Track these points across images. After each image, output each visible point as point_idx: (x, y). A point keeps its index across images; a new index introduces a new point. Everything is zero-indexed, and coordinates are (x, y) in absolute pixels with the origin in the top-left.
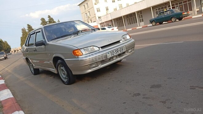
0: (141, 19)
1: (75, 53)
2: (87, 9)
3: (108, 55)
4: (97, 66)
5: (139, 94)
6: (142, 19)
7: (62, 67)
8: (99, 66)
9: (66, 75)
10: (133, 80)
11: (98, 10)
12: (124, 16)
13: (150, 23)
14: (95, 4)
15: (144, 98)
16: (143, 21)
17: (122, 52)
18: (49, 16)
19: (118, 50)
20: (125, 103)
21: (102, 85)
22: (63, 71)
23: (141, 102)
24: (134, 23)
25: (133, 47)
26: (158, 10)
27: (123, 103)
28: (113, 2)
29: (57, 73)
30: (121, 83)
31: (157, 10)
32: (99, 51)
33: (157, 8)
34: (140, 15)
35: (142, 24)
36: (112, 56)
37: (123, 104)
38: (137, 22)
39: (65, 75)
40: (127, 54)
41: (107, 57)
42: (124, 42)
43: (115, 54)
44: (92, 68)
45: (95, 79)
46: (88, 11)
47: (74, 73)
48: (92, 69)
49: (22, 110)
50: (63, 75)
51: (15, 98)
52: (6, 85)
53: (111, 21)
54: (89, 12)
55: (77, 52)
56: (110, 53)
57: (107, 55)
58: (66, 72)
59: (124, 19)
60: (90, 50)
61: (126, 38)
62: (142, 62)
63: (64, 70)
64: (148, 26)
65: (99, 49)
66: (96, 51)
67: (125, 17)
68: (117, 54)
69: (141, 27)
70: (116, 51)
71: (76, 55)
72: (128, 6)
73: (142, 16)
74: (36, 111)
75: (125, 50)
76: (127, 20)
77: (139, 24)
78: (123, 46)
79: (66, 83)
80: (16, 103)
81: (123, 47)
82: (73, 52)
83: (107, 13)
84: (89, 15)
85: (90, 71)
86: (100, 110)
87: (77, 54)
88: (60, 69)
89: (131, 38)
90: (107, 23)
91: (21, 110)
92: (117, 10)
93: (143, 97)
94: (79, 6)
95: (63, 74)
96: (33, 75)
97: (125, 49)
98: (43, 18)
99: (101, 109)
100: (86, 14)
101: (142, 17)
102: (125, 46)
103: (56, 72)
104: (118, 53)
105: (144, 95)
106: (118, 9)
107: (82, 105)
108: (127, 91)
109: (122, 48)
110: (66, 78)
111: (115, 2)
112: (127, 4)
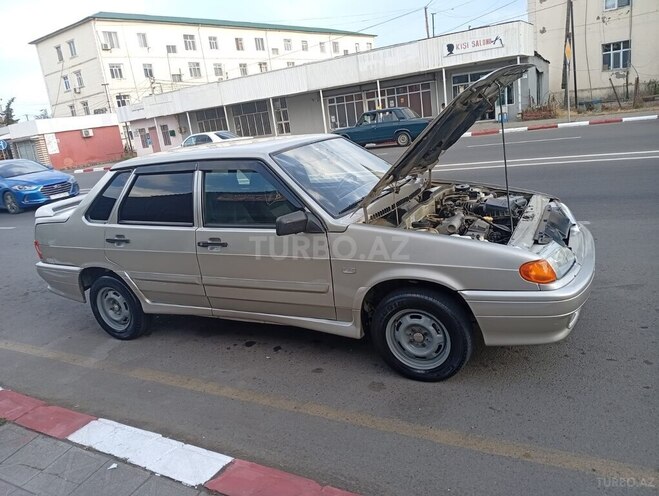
0: (283, 122)
2: (68, 62)
6: (287, 125)
11: (116, 72)
14: (105, 49)
16: (288, 131)
26: (335, 104)
28: (169, 51)
31: (331, 101)
33: (335, 97)
34: (281, 110)
46: (76, 69)
48: (570, 326)
53: (178, 116)
54: (78, 73)
67: (230, 112)
72: (218, 70)
73: (285, 113)
76: (237, 120)
84: (77, 86)
92: (183, 78)
94: (34, 46)
100: (65, 78)
101: (286, 119)
106: (186, 75)
111: (175, 51)
112: (215, 65)
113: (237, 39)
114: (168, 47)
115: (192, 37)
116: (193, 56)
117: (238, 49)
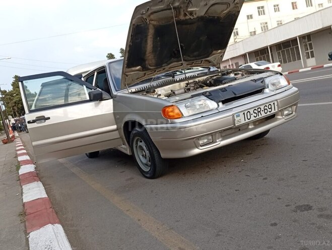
0: (309, 51)
1: (168, 112)
3: (237, 119)
4: (213, 142)
5: (308, 208)
6: (312, 52)
7: (141, 142)
8: (216, 142)
9: (148, 158)
10: (295, 177)
12: (271, 47)
13: (329, 60)
15: (321, 216)
16: (313, 56)
17: (268, 113)
18: (121, 49)
19: (259, 110)
20: (275, 224)
21: (223, 183)
22: (143, 149)
23: (313, 224)
24: (294, 60)
25: (295, 105)
27: (272, 225)
28: (248, 18)
29: (131, 154)
30: (265, 181)
32: (217, 109)
34: (308, 43)
35: (312, 62)
36: (247, 121)
37: (271, 227)
38: (300, 59)
39: (146, 158)
40: (281, 119)
41: (235, 124)
42: (273, 93)
43: (253, 118)
44: (201, 146)
45: (207, 170)
47: (163, 155)
48: (201, 148)
49: (61, 223)
50: (142, 159)
51: (50, 199)
52: (37, 174)
53: (244, 56)
55: (172, 111)
56: (241, 114)
57: (234, 120)
58: (147, 152)
59: (271, 52)
60: (198, 107)
61: (280, 83)
62: (314, 138)
63: (145, 148)
64: (325, 66)
65: (218, 105)
66: (212, 110)
67: (274, 49)
68: (258, 117)
69: (310, 69)
70: (255, 111)
71: (170, 117)
72: (280, 24)
73: (310, 45)
74: (86, 227)
75: (276, 110)
76: (279, 54)
77: (305, 63)
78: (272, 101)
79: (148, 175)
80: (51, 209)
81: (272, 104)
82: (164, 111)
83: (236, 40)
85: (196, 151)
86: (219, 235)
87: (171, 114)
88: (136, 147)
89: (289, 84)
90: (236, 61)
91: (58, 223)
92: (257, 33)
93: (319, 213)
95: (143, 156)
96: (87, 158)
97: (276, 107)
98: (111, 54)
99: (220, 233)
101: (311, 48)
102: (277, 100)
103: (128, 152)
104: (260, 116)
105: (321, 209)
106: (259, 31)
107: (177, 221)
108: (279, 199)
109: (269, 106)
110: (147, 165)
111: (252, 18)
112: (278, 21)
113: (293, 3)
114: (248, 16)
115: (263, 7)
116: (263, 19)
117: (294, 9)
